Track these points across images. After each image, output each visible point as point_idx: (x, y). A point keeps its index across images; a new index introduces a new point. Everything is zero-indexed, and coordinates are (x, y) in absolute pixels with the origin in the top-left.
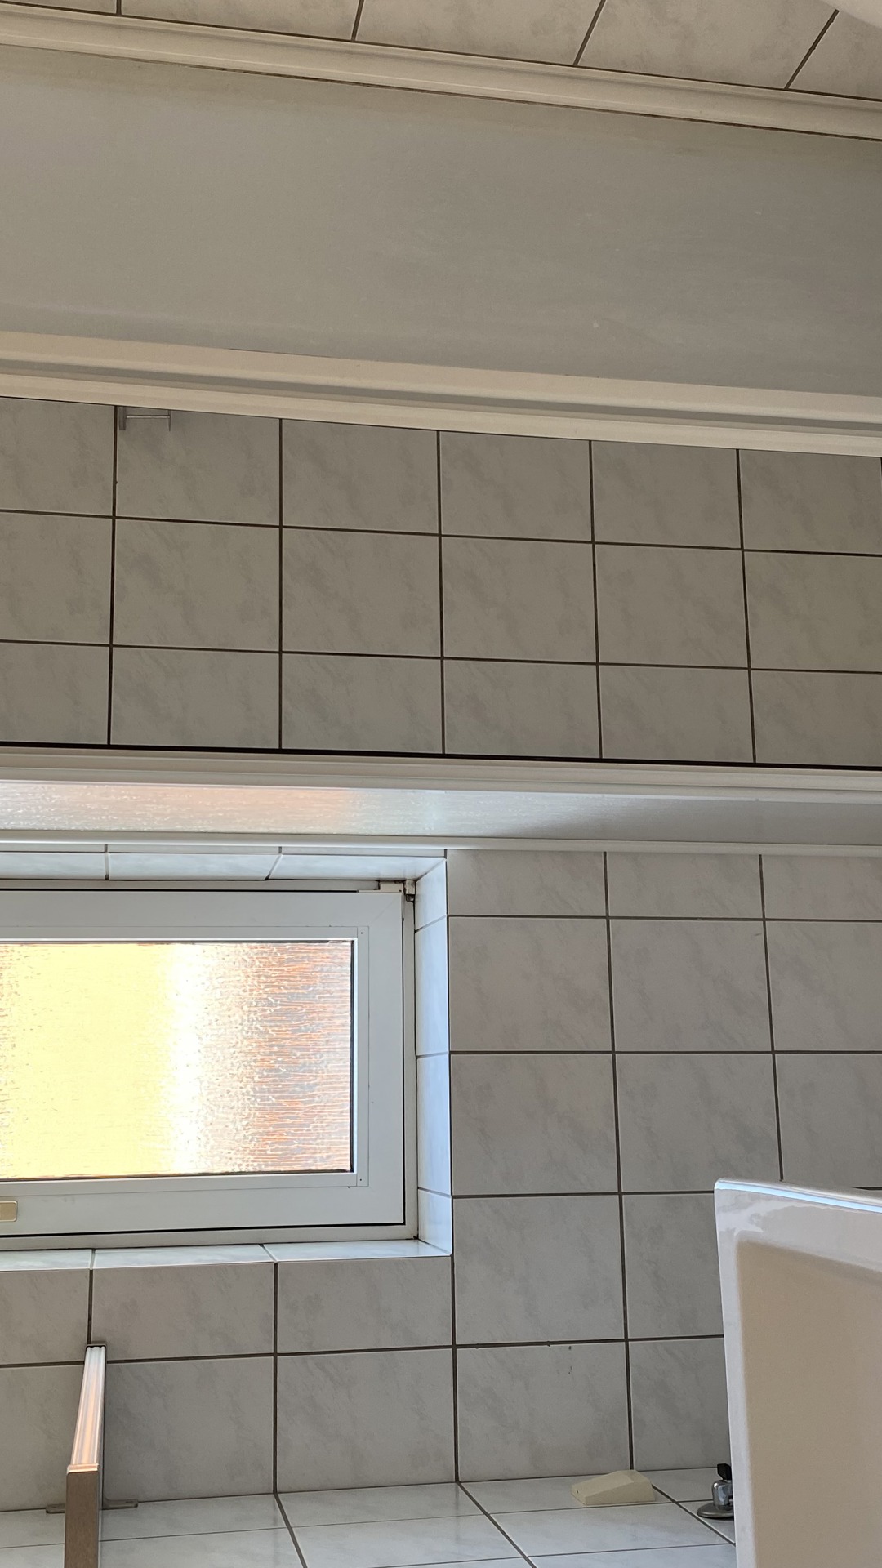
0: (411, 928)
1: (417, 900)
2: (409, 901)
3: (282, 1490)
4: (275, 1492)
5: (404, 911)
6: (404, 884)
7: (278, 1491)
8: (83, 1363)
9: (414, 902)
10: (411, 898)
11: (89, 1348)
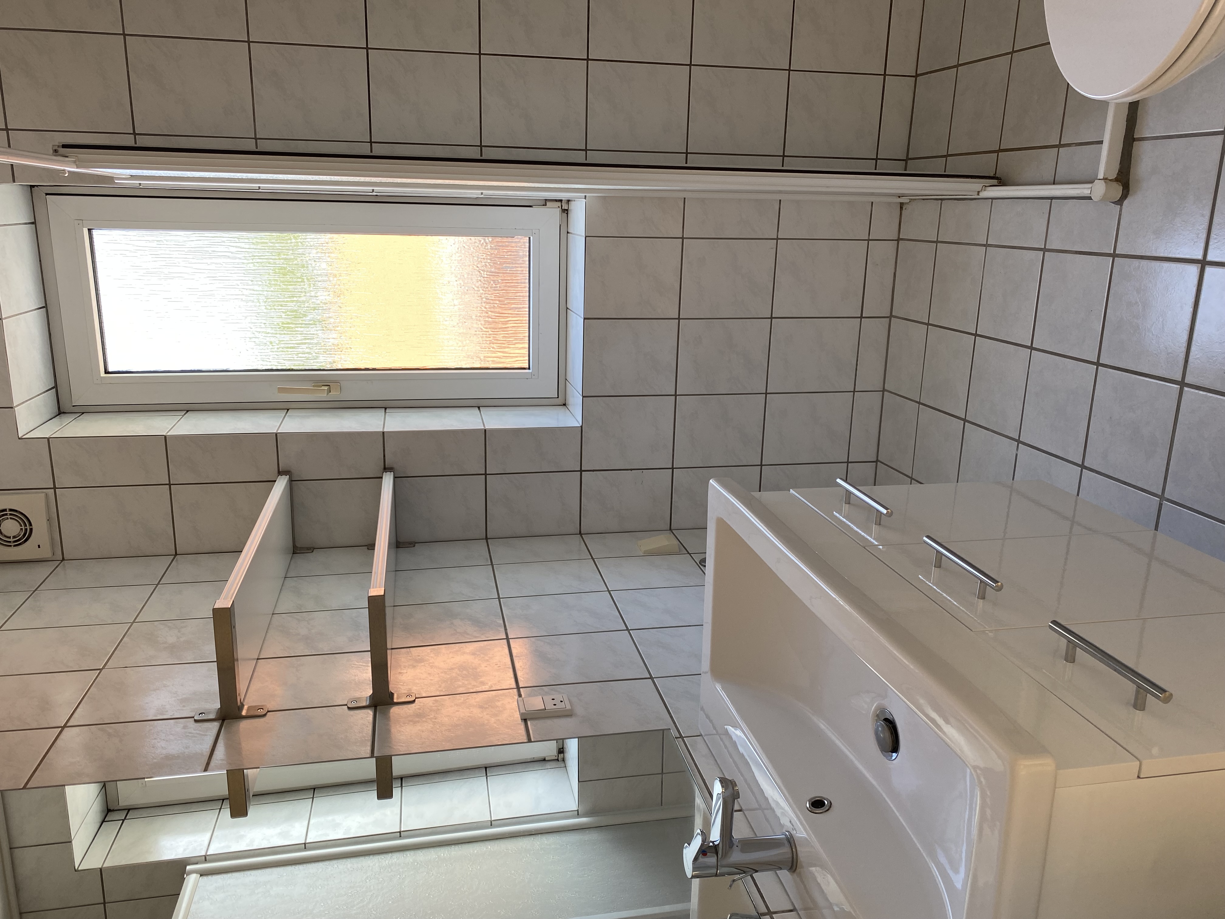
0: (565, 231)
1: (569, 212)
2: (564, 212)
3: (490, 537)
4: (487, 538)
5: (561, 220)
6: (561, 202)
7: (488, 538)
8: (382, 478)
9: (567, 213)
10: (566, 211)
11: (384, 473)
